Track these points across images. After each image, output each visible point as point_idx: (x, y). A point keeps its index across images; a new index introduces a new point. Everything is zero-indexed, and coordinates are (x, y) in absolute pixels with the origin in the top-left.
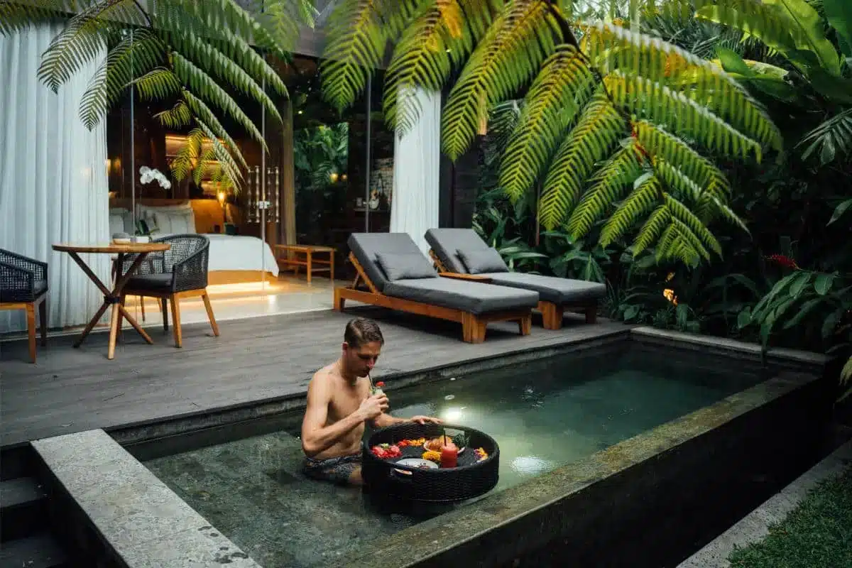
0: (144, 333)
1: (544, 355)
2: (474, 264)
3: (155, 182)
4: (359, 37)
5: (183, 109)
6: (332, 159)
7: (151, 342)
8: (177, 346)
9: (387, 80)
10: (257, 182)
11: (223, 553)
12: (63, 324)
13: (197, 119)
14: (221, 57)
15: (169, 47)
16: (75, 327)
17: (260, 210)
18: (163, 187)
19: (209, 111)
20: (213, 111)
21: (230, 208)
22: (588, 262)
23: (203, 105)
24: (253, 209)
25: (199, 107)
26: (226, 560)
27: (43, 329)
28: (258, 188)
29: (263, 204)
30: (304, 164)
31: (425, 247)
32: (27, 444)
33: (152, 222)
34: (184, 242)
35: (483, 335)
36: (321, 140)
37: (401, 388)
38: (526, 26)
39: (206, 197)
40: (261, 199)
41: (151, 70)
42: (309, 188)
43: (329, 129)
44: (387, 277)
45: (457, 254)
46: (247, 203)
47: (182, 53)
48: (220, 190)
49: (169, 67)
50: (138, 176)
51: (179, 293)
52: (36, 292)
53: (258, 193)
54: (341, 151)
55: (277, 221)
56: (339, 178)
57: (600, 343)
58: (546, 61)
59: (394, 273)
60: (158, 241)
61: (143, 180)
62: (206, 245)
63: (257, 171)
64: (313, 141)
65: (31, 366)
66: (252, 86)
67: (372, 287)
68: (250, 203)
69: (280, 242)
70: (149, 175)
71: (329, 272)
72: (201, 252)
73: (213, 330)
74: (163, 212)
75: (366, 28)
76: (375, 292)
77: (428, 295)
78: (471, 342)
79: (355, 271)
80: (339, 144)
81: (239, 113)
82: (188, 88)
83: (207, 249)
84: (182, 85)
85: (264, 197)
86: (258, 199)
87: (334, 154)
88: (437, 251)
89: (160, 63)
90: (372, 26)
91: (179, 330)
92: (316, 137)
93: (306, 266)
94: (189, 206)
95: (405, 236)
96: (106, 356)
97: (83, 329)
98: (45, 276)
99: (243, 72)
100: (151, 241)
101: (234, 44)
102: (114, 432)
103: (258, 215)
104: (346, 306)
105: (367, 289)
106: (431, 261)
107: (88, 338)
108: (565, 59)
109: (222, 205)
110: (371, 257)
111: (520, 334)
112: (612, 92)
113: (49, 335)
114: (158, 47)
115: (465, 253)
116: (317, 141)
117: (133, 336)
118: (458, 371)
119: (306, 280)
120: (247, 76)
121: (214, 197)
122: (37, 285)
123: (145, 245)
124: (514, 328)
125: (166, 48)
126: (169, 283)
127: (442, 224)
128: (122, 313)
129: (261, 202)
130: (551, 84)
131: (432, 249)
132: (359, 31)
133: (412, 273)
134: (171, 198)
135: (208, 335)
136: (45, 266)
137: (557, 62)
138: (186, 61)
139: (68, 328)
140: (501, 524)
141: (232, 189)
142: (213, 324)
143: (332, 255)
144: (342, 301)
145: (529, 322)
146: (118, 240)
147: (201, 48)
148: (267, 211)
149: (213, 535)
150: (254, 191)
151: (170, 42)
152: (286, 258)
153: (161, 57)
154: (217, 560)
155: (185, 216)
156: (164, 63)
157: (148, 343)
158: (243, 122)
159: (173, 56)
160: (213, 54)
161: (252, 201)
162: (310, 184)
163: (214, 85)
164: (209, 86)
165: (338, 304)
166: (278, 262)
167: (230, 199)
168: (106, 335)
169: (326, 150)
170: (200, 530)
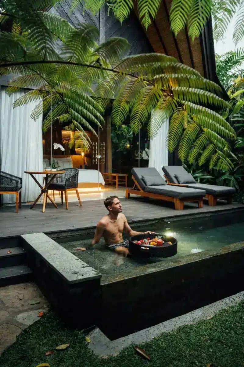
0: (55, 205)
1: (207, 215)
2: (182, 180)
3: (59, 148)
4: (122, 106)
5: (72, 125)
6: (127, 138)
7: (58, 207)
8: (67, 209)
9: (131, 117)
10: (97, 148)
11: (83, 266)
12: (26, 201)
13: (76, 129)
14: (84, 110)
15: (69, 107)
16: (30, 202)
17: (98, 159)
18: (62, 151)
19: (80, 126)
20: (81, 126)
21: (86, 158)
22: (231, 180)
23: (79, 125)
24: (95, 159)
25: (77, 125)
26: (83, 267)
27: (20, 203)
28: (97, 150)
29: (99, 157)
30: (116, 140)
31: (162, 174)
32: (19, 236)
33: (57, 164)
34: (70, 171)
35: (182, 207)
36: (123, 131)
37: (148, 225)
38: (168, 102)
39: (77, 154)
40: (98, 155)
41: (63, 114)
42: (117, 150)
43: (126, 126)
44: (146, 185)
45: (174, 176)
46: (93, 156)
47: (73, 109)
48: (82, 151)
49: (69, 113)
50: (53, 146)
51: (68, 189)
52: (19, 188)
53: (97, 152)
54: (130, 135)
55: (104, 163)
56: (130, 146)
57: (232, 211)
58: (174, 112)
59: (149, 183)
60: (59, 170)
61: (55, 148)
62: (77, 172)
63: (97, 144)
64: (120, 131)
65: (17, 214)
66: (94, 119)
67: (140, 189)
68: (94, 156)
69: (105, 172)
70: (57, 146)
71: (125, 184)
72: (76, 174)
73: (80, 204)
74: (61, 160)
75: (124, 104)
76: (141, 191)
77: (161, 191)
78: (178, 210)
79: (134, 183)
80: (130, 132)
81: (90, 127)
82: (74, 119)
83: (78, 173)
84: (72, 118)
85: (99, 154)
86: (97, 155)
87: (128, 136)
88: (167, 175)
89: (66, 112)
90: (125, 104)
91: (68, 204)
92: (121, 130)
93: (116, 181)
94: (71, 158)
95: (154, 169)
96: (42, 212)
97: (33, 203)
98: (21, 183)
99: (91, 114)
100: (57, 171)
101: (88, 107)
102: (47, 234)
103: (97, 161)
104: (130, 197)
105: (139, 190)
106: (165, 179)
107: (35, 206)
108: (180, 111)
109: (83, 158)
110: (140, 177)
111: (198, 208)
112: (195, 120)
113: (22, 204)
114: (65, 107)
115: (178, 175)
116: (121, 131)
117: (51, 205)
118: (172, 220)
119: (116, 187)
120: (92, 116)
121: (80, 154)
122: (19, 186)
123: (55, 171)
124: (196, 205)
125: (68, 107)
126: (64, 186)
127: (170, 164)
128: (47, 196)
129: (98, 156)
130: (178, 118)
131: (165, 174)
132: (122, 105)
133: (156, 183)
134: (63, 155)
135: (77, 206)
136: (21, 179)
137: (178, 112)
138: (74, 111)
139: (28, 202)
140: (176, 266)
141: (87, 151)
142: (80, 202)
143: (126, 178)
144: (129, 194)
145: (202, 202)
146: (46, 170)
147: (78, 108)
148: (100, 159)
149: (80, 261)
150: (95, 152)
151: (69, 106)
152: (108, 178)
153: (66, 110)
154: (81, 267)
155: (69, 162)
156: (67, 112)
157: (56, 208)
158: (91, 130)
159: (70, 110)
160: (82, 109)
161: (95, 156)
162: (118, 149)
163: (82, 118)
164: (80, 119)
165: (127, 196)
166: (105, 180)
167: (86, 155)
168: (42, 205)
169: (124, 134)
170: (76, 260)
